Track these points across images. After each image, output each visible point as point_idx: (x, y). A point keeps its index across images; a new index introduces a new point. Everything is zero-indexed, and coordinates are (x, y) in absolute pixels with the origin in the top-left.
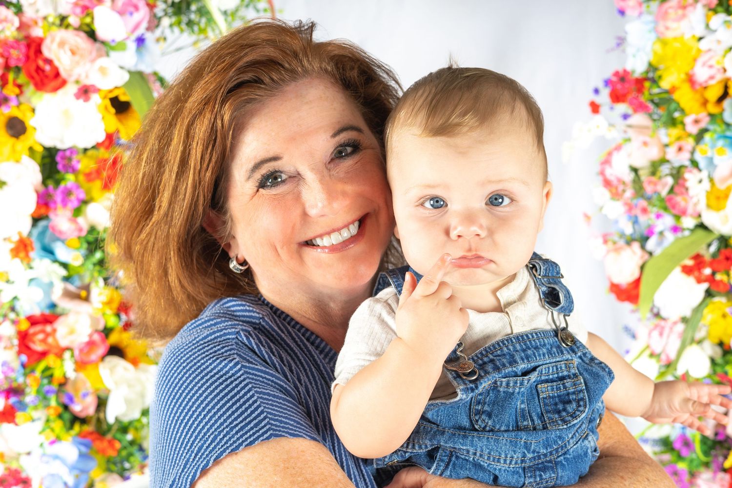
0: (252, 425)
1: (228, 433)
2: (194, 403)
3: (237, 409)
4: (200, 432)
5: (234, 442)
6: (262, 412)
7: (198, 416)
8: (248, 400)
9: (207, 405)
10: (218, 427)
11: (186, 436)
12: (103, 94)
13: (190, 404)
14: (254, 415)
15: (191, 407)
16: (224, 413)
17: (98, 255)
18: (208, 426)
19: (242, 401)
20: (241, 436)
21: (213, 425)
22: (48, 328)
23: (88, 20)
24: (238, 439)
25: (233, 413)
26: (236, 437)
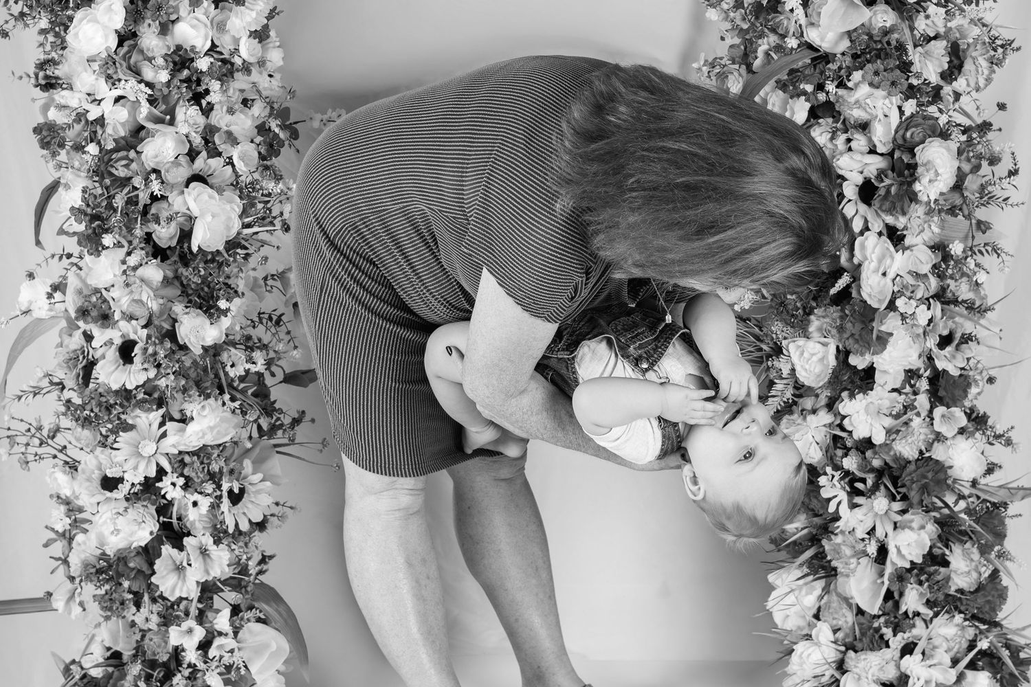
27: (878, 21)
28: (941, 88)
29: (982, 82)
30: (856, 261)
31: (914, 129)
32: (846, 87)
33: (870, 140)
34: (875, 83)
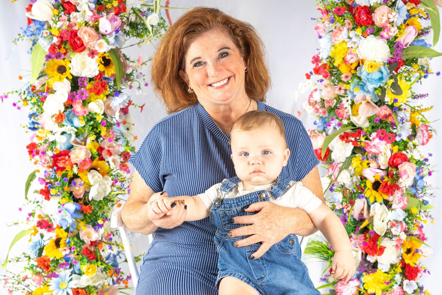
12: (99, 55)
17: (92, 123)
22: (67, 157)
23: (96, 24)
27: (383, 113)
28: (408, 143)
29: (425, 141)
30: (371, 215)
31: (396, 159)
32: (369, 140)
33: (378, 163)
34: (382, 138)
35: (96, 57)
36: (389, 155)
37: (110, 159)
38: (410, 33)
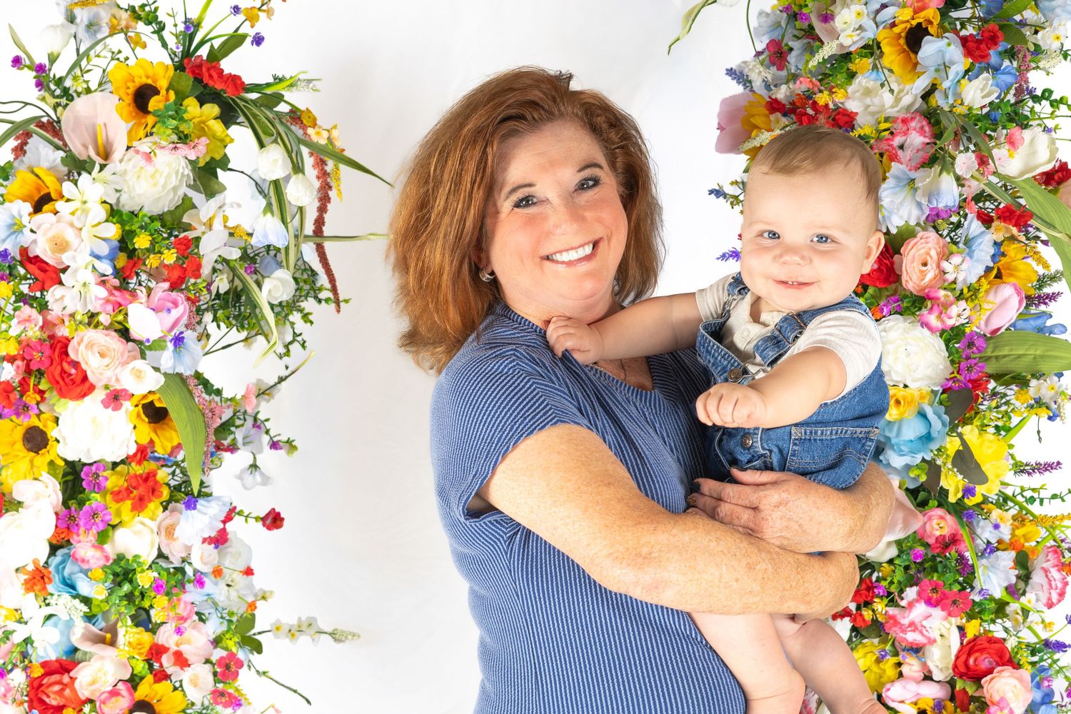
0: (541, 414)
1: (522, 422)
2: (490, 404)
3: (527, 404)
4: (498, 426)
5: (529, 428)
6: (547, 405)
7: (495, 414)
8: (535, 396)
9: (502, 403)
10: (514, 419)
11: (486, 432)
12: (135, 400)
13: (487, 405)
14: (541, 407)
15: (488, 407)
16: (517, 407)
17: (126, 587)
18: (505, 420)
19: (530, 397)
20: (534, 423)
21: (509, 417)
22: (66, 678)
23: (120, 318)
24: (531, 426)
25: (524, 407)
26: (530, 424)
27: (933, 528)
28: (1007, 604)
29: (1055, 597)
31: (977, 654)
32: (897, 606)
33: (924, 665)
34: (933, 601)
35: (127, 405)
36: (955, 644)
37: (185, 676)
38: (1004, 303)
